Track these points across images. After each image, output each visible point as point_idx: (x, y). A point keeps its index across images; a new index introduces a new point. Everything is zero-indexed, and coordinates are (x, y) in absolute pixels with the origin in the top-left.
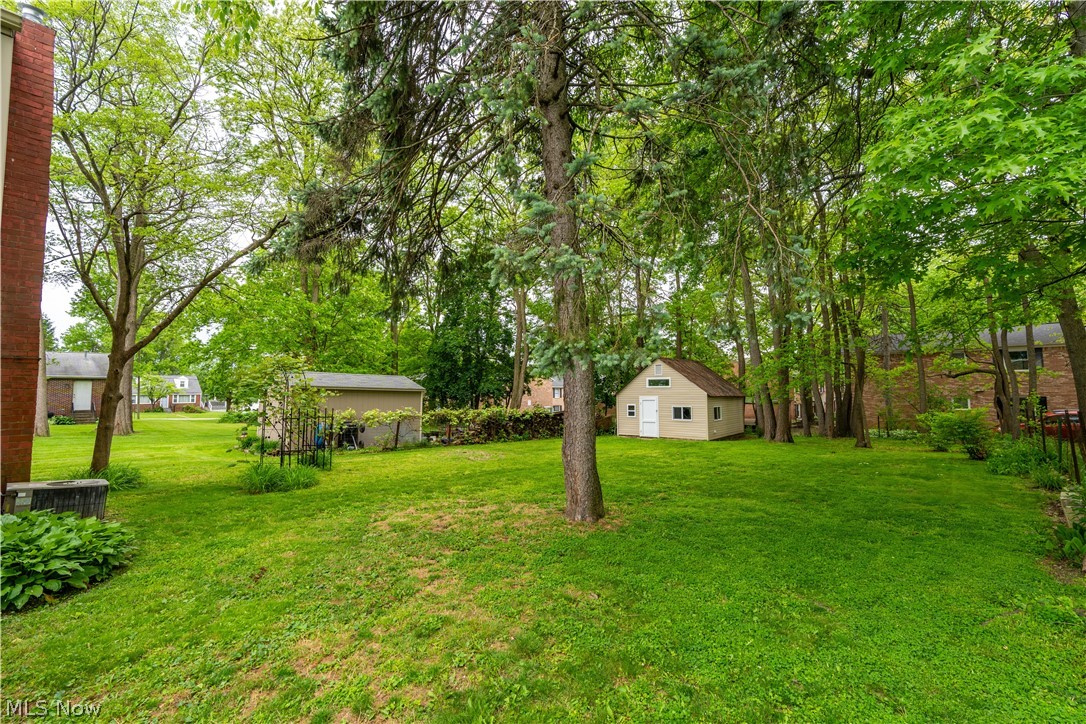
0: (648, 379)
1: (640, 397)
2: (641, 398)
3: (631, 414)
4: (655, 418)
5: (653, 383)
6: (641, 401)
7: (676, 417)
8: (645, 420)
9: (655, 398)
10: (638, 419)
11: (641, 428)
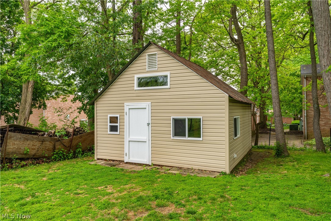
0: (136, 76)
1: (126, 104)
2: (127, 106)
3: (114, 129)
4: (145, 134)
5: (144, 83)
6: (126, 109)
7: (176, 134)
8: (132, 138)
9: (146, 104)
10: (122, 136)
11: (126, 151)
